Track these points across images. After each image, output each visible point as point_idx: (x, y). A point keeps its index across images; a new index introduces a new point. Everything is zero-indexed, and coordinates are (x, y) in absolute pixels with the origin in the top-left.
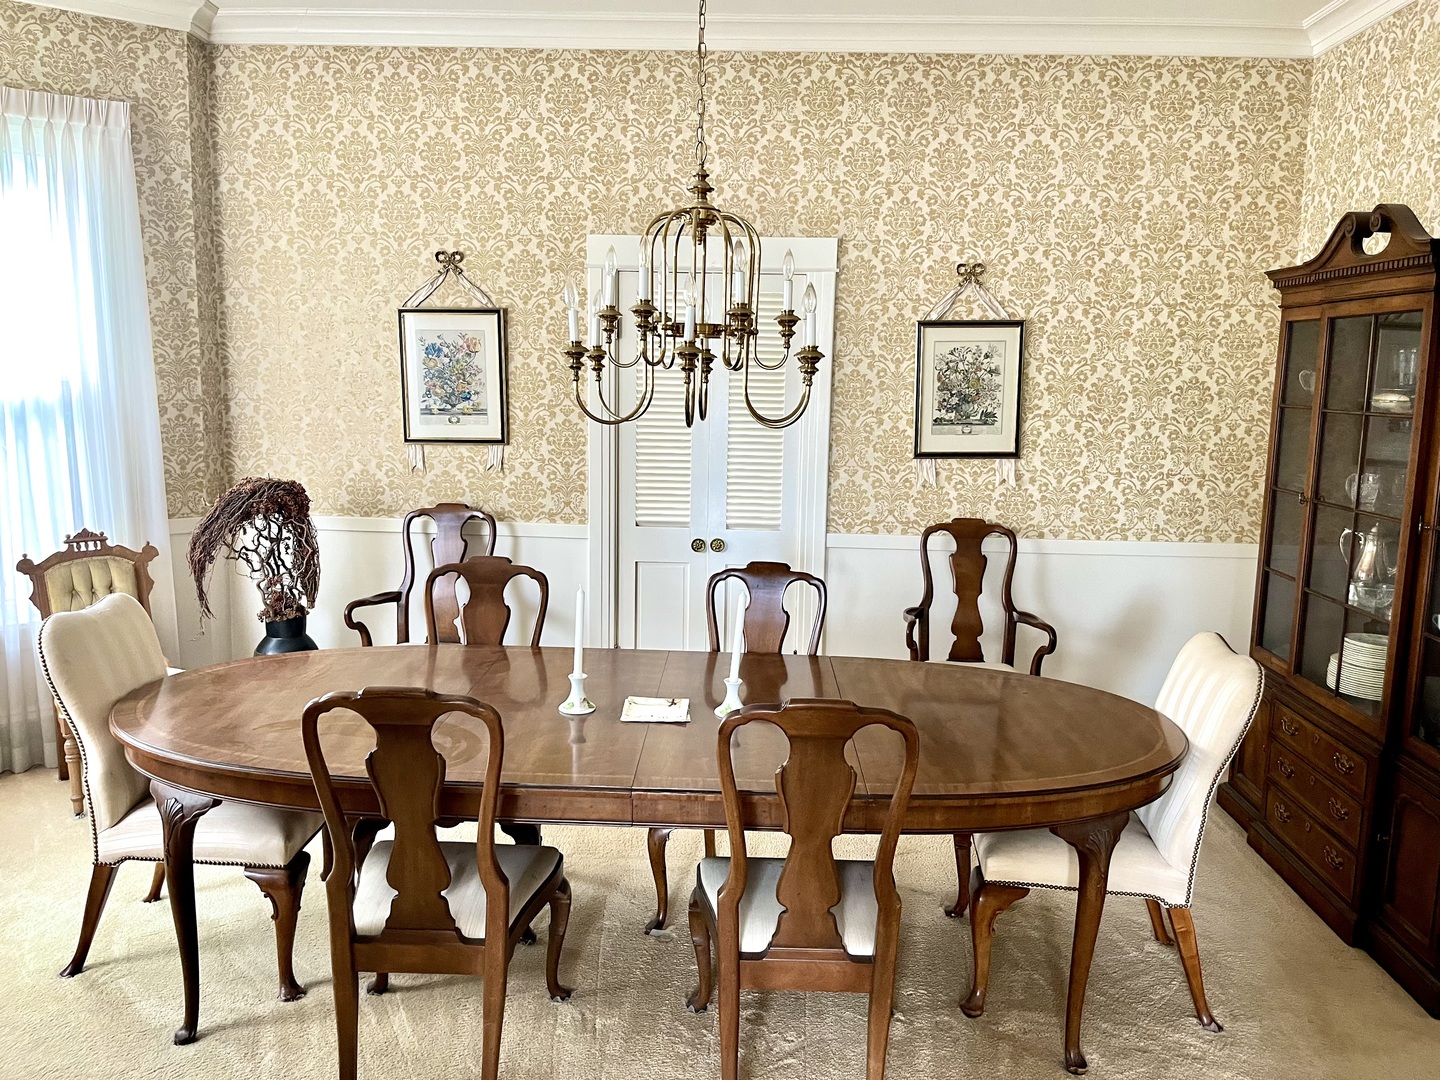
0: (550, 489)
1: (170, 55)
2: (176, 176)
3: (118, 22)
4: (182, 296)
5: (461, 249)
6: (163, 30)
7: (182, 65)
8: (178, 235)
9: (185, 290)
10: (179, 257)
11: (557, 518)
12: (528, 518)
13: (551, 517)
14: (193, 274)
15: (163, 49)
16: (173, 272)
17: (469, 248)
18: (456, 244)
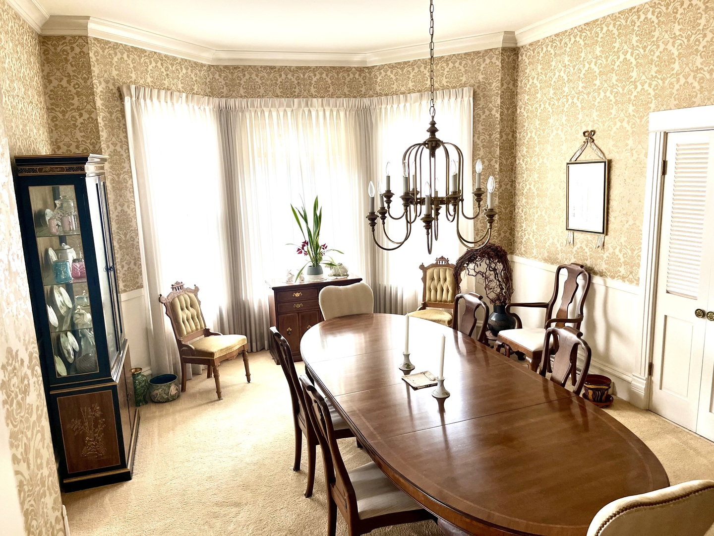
0: (624, 262)
1: (494, 60)
2: (494, 112)
3: (474, 52)
4: (493, 163)
5: (594, 129)
6: (491, 50)
7: (499, 63)
8: (492, 137)
9: (494, 160)
10: (493, 146)
11: (626, 280)
12: (613, 277)
13: (623, 278)
14: (498, 153)
15: (491, 58)
16: (490, 153)
17: (598, 128)
18: (593, 126)
